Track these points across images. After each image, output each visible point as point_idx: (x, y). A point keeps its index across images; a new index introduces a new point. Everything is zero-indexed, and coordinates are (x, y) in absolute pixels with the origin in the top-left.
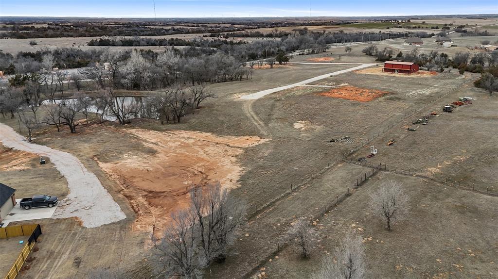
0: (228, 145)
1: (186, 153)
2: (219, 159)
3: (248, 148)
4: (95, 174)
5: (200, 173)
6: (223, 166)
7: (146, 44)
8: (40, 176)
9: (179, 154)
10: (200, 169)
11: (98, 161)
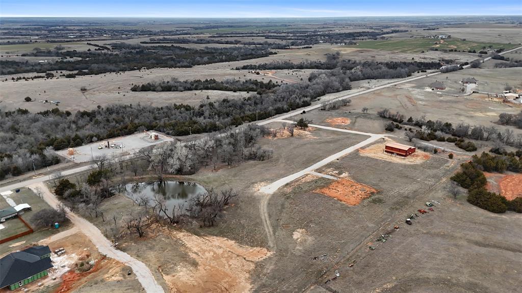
0: (245, 258)
1: (217, 266)
2: (237, 274)
3: (258, 262)
4: (163, 287)
5: (225, 290)
6: (240, 282)
7: (183, 89)
8: (130, 287)
9: (212, 267)
10: (225, 285)
11: (162, 273)
